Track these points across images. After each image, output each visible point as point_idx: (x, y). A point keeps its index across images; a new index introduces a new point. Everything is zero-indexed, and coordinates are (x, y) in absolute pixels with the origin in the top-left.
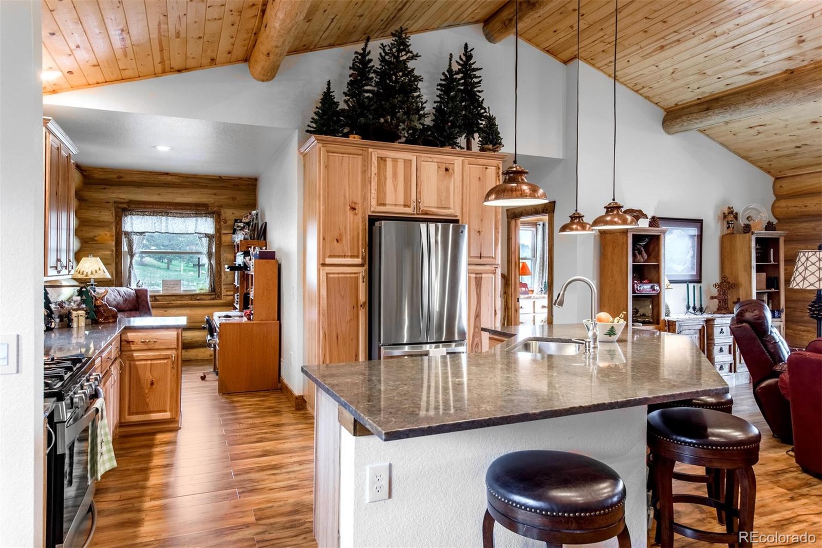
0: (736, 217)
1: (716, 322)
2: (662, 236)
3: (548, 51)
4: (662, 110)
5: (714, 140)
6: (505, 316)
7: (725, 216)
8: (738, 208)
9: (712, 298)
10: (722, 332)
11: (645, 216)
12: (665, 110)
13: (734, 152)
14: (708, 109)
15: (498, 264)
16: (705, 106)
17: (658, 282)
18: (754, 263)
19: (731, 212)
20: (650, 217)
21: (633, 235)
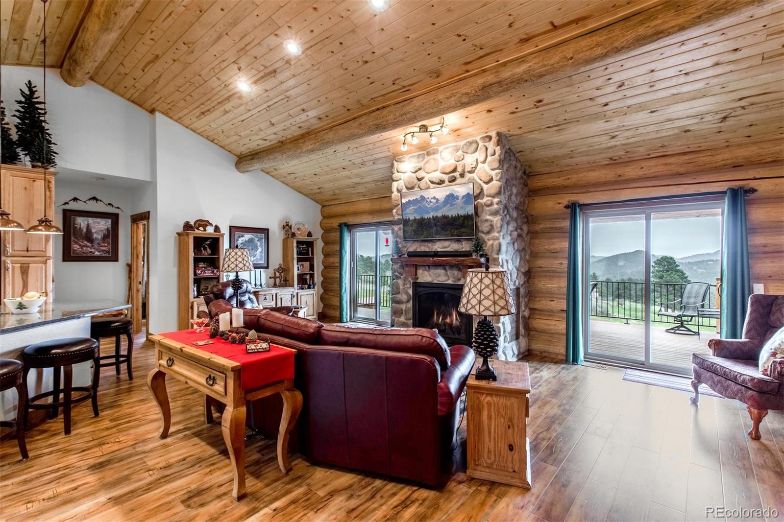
0: (291, 227)
1: (260, 293)
2: (221, 238)
3: (133, 102)
4: (236, 157)
5: (277, 179)
6: (129, 295)
7: (284, 227)
8: (293, 222)
9: (270, 278)
10: (265, 299)
11: (211, 225)
12: (238, 156)
13: (292, 188)
14: (252, 159)
15: (50, 257)
16: (251, 157)
17: (218, 268)
18: (295, 256)
19: (287, 225)
20: (214, 225)
21: (194, 237)
